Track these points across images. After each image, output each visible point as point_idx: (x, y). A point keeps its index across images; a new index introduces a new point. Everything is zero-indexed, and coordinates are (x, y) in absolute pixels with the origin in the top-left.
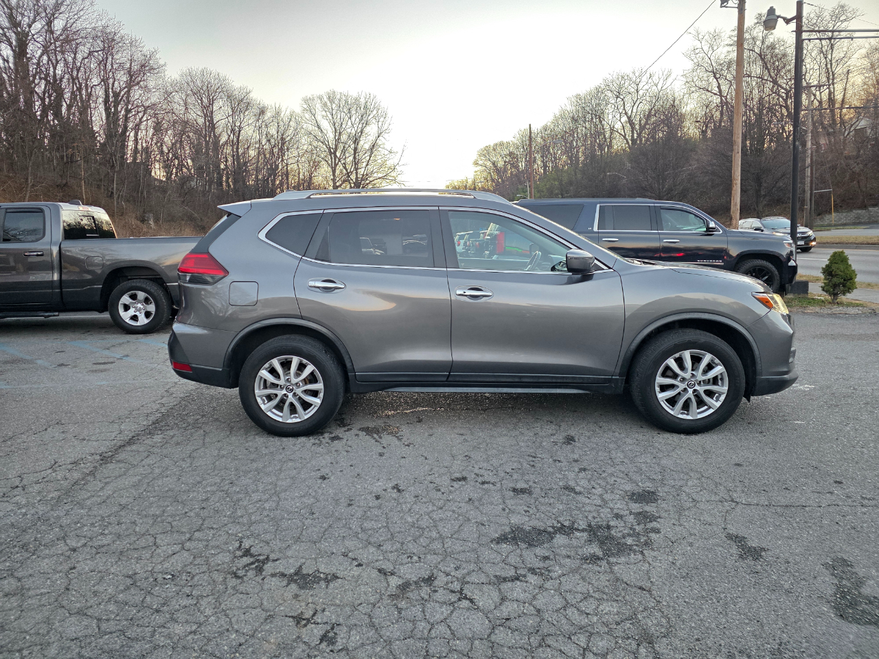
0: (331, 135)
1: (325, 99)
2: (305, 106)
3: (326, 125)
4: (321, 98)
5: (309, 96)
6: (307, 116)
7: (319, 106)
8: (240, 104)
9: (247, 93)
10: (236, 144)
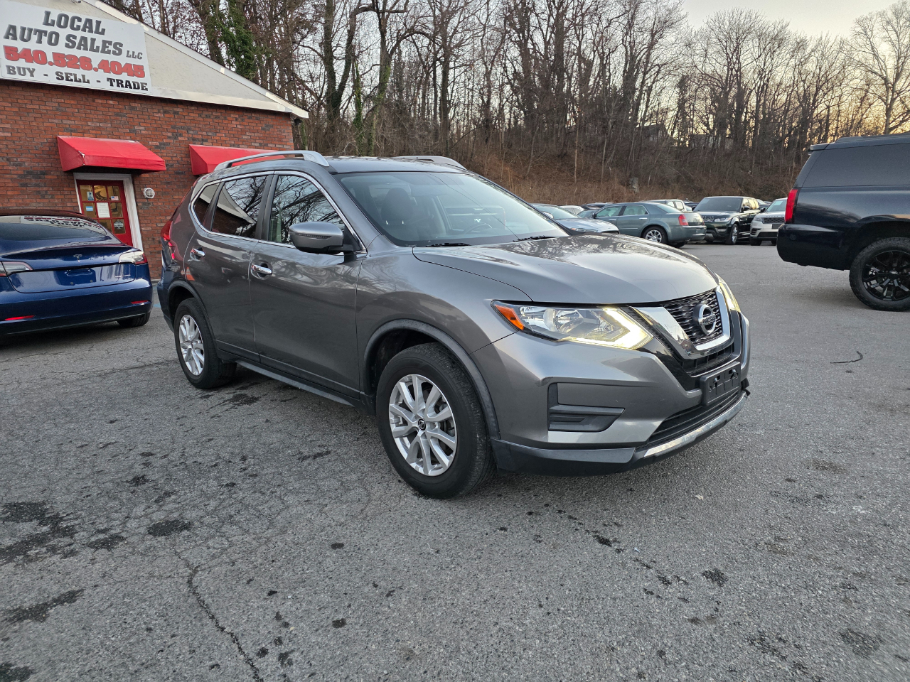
0: (891, 64)
1: (890, 15)
2: (859, 29)
3: (885, 49)
4: (882, 14)
5: (866, 14)
6: (861, 40)
7: (877, 26)
8: (773, 42)
9: (783, 28)
10: (763, 90)
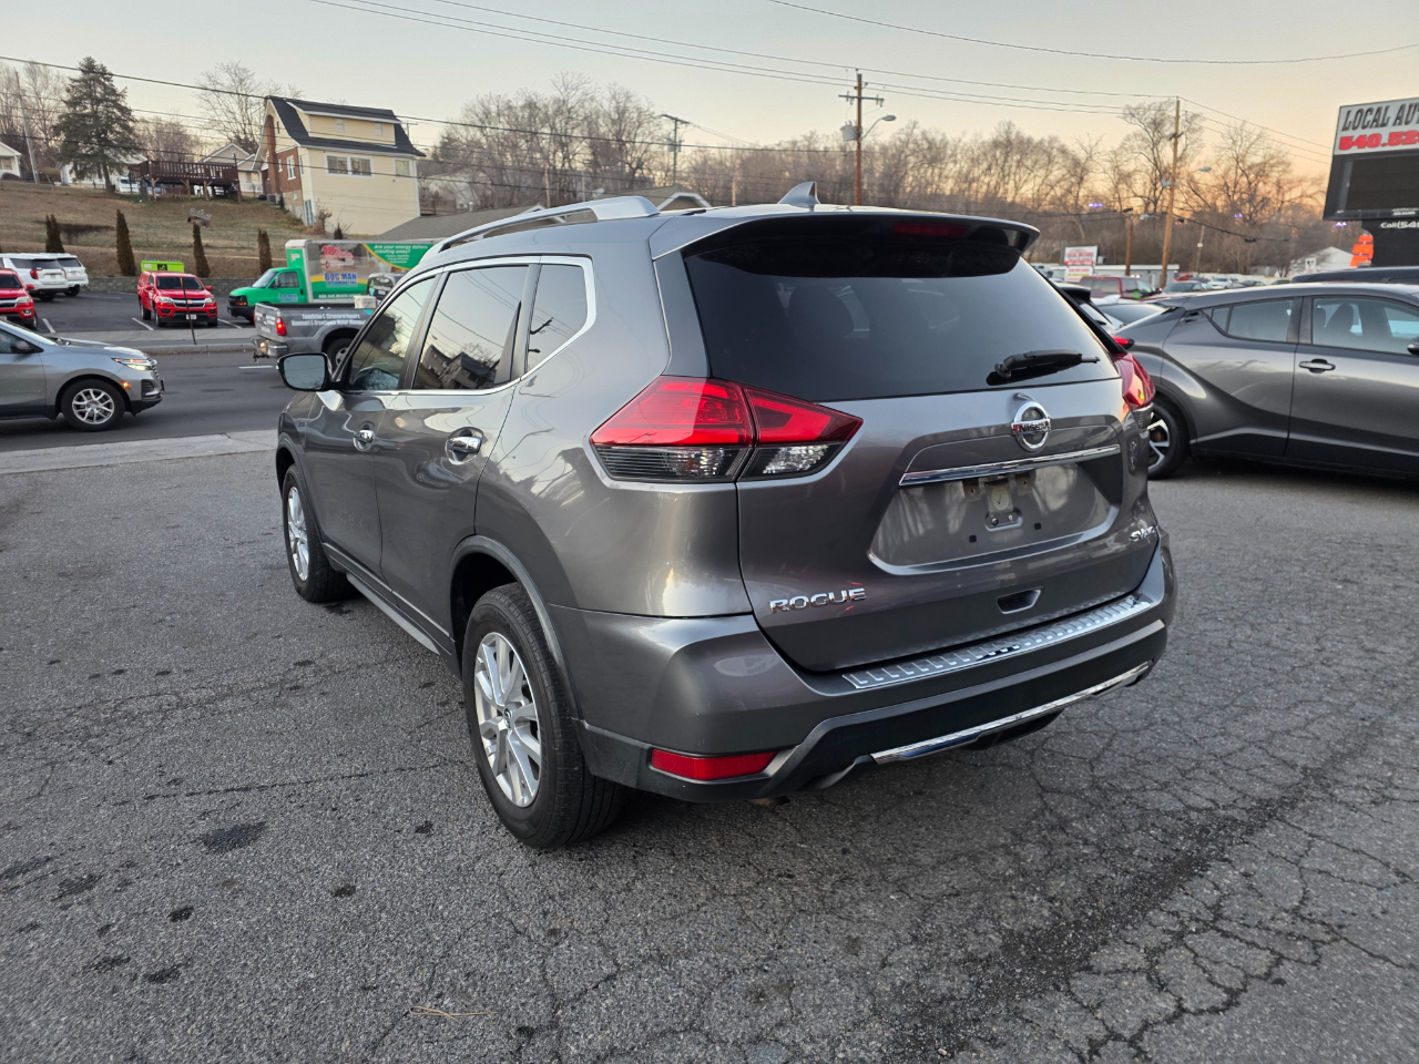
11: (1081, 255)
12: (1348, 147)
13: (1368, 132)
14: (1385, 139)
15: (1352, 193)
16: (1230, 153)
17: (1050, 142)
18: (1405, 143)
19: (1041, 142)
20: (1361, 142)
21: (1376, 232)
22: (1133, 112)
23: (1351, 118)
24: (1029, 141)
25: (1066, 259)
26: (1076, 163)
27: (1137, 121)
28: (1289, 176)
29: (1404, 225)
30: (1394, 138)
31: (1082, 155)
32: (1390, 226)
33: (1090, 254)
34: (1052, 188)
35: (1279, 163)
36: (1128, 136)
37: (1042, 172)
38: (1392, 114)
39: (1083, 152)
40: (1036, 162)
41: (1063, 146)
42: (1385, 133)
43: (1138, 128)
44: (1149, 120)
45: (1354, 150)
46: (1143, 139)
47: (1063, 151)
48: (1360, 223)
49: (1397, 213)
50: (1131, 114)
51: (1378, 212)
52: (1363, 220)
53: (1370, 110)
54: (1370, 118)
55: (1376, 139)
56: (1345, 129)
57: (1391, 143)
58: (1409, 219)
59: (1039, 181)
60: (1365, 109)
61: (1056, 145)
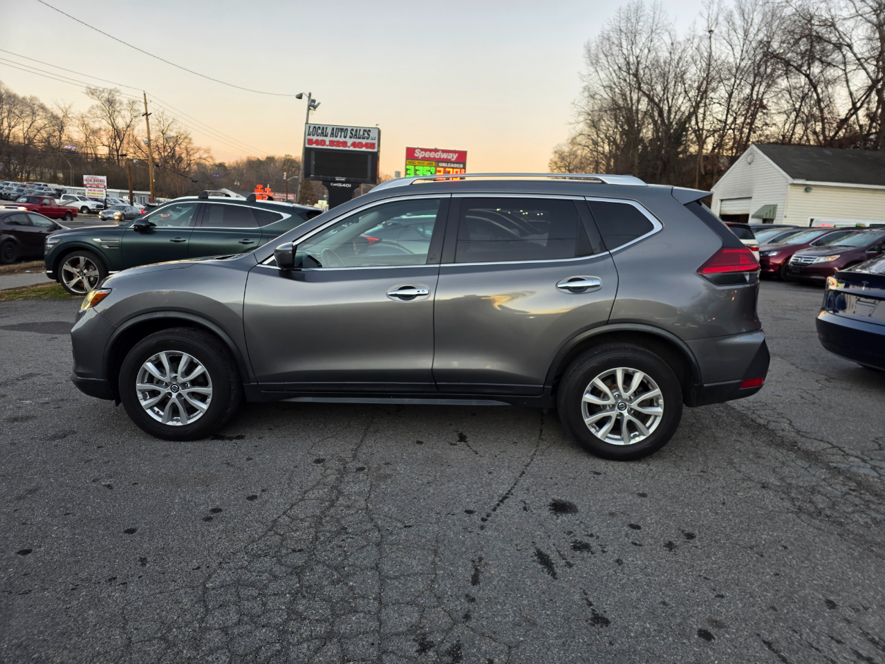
11: (94, 181)
12: (312, 145)
13: (320, 138)
14: (327, 143)
15: (316, 167)
16: (158, 128)
17: (31, 100)
18: (336, 146)
19: (24, 99)
20: (317, 142)
21: (330, 188)
22: (93, 91)
23: (311, 130)
24: (15, 97)
25: (85, 183)
26: (55, 117)
27: (96, 98)
28: (192, 146)
29: (340, 185)
30: (332, 143)
31: (60, 115)
32: (334, 185)
33: (101, 181)
34: (39, 131)
35: (186, 138)
36: (93, 106)
37: (29, 120)
38: (329, 131)
39: (60, 111)
40: (22, 112)
41: (42, 104)
42: (327, 139)
43: (98, 103)
44: (104, 99)
45: (314, 146)
46: (103, 110)
47: (43, 108)
48: (321, 182)
49: (337, 179)
50: (92, 92)
51: (329, 178)
52: (323, 181)
53: (319, 128)
54: (320, 131)
55: (323, 142)
56: (309, 135)
57: (330, 145)
58: (342, 182)
59: (26, 125)
60: (317, 126)
61: (37, 102)
